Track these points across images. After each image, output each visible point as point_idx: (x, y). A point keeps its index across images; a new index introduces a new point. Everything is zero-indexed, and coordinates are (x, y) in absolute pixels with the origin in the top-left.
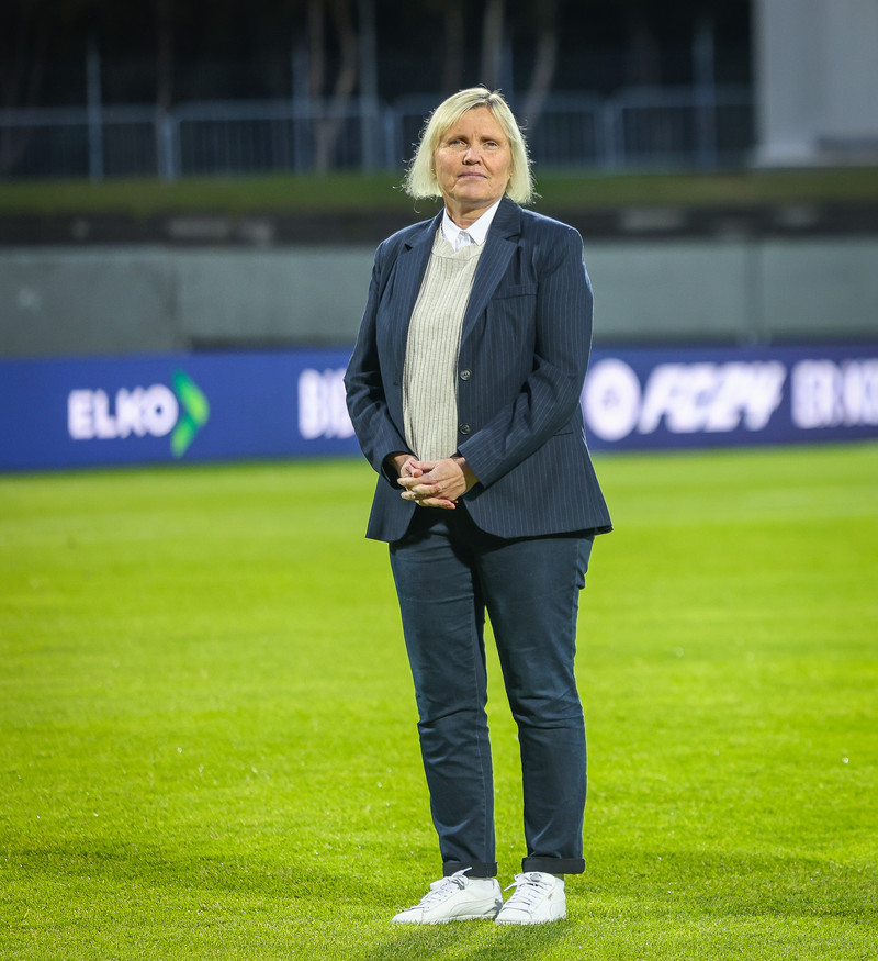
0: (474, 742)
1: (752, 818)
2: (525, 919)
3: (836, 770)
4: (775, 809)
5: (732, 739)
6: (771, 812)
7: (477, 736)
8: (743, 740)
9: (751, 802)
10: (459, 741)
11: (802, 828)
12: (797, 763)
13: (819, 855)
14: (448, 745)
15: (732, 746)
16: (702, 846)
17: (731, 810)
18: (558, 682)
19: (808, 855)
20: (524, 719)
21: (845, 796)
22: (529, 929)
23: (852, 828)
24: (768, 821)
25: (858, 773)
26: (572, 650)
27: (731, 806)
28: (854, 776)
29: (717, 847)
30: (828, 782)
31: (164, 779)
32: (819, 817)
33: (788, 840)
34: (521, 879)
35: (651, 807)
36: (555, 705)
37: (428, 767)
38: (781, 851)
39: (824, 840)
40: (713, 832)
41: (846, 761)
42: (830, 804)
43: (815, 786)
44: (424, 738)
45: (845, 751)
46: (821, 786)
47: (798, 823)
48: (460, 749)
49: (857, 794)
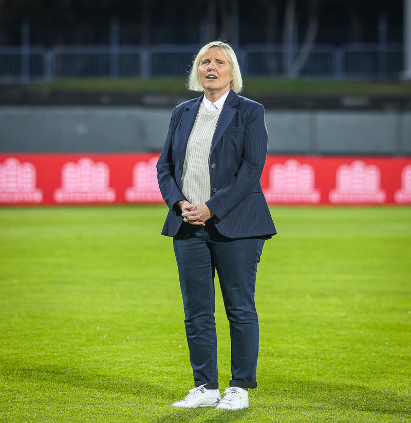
0: (209, 329)
1: (340, 367)
2: (229, 407)
3: (381, 347)
4: (351, 363)
5: (339, 332)
6: (349, 365)
7: (210, 326)
8: (343, 333)
9: (341, 360)
10: (202, 329)
11: (362, 372)
12: (365, 344)
13: (366, 385)
14: (198, 330)
15: (338, 335)
16: (315, 379)
17: (331, 363)
18: (247, 303)
19: (361, 384)
20: (232, 319)
21: (383, 359)
22: (231, 412)
23: (383, 373)
24: (346, 368)
25: (391, 349)
26: (253, 289)
27: (332, 361)
28: (389, 350)
29: (321, 379)
30: (377, 353)
31: (88, 340)
32: (369, 368)
33: (353, 377)
34: (228, 390)
35: (297, 361)
36: (246, 313)
37: (188, 339)
38: (349, 382)
39: (369, 378)
40: (320, 372)
41: (387, 343)
42: (375, 362)
43: (370, 354)
44: (187, 327)
45: (387, 339)
46: (373, 354)
47: (360, 370)
48: (203, 332)
49: (388, 358)
